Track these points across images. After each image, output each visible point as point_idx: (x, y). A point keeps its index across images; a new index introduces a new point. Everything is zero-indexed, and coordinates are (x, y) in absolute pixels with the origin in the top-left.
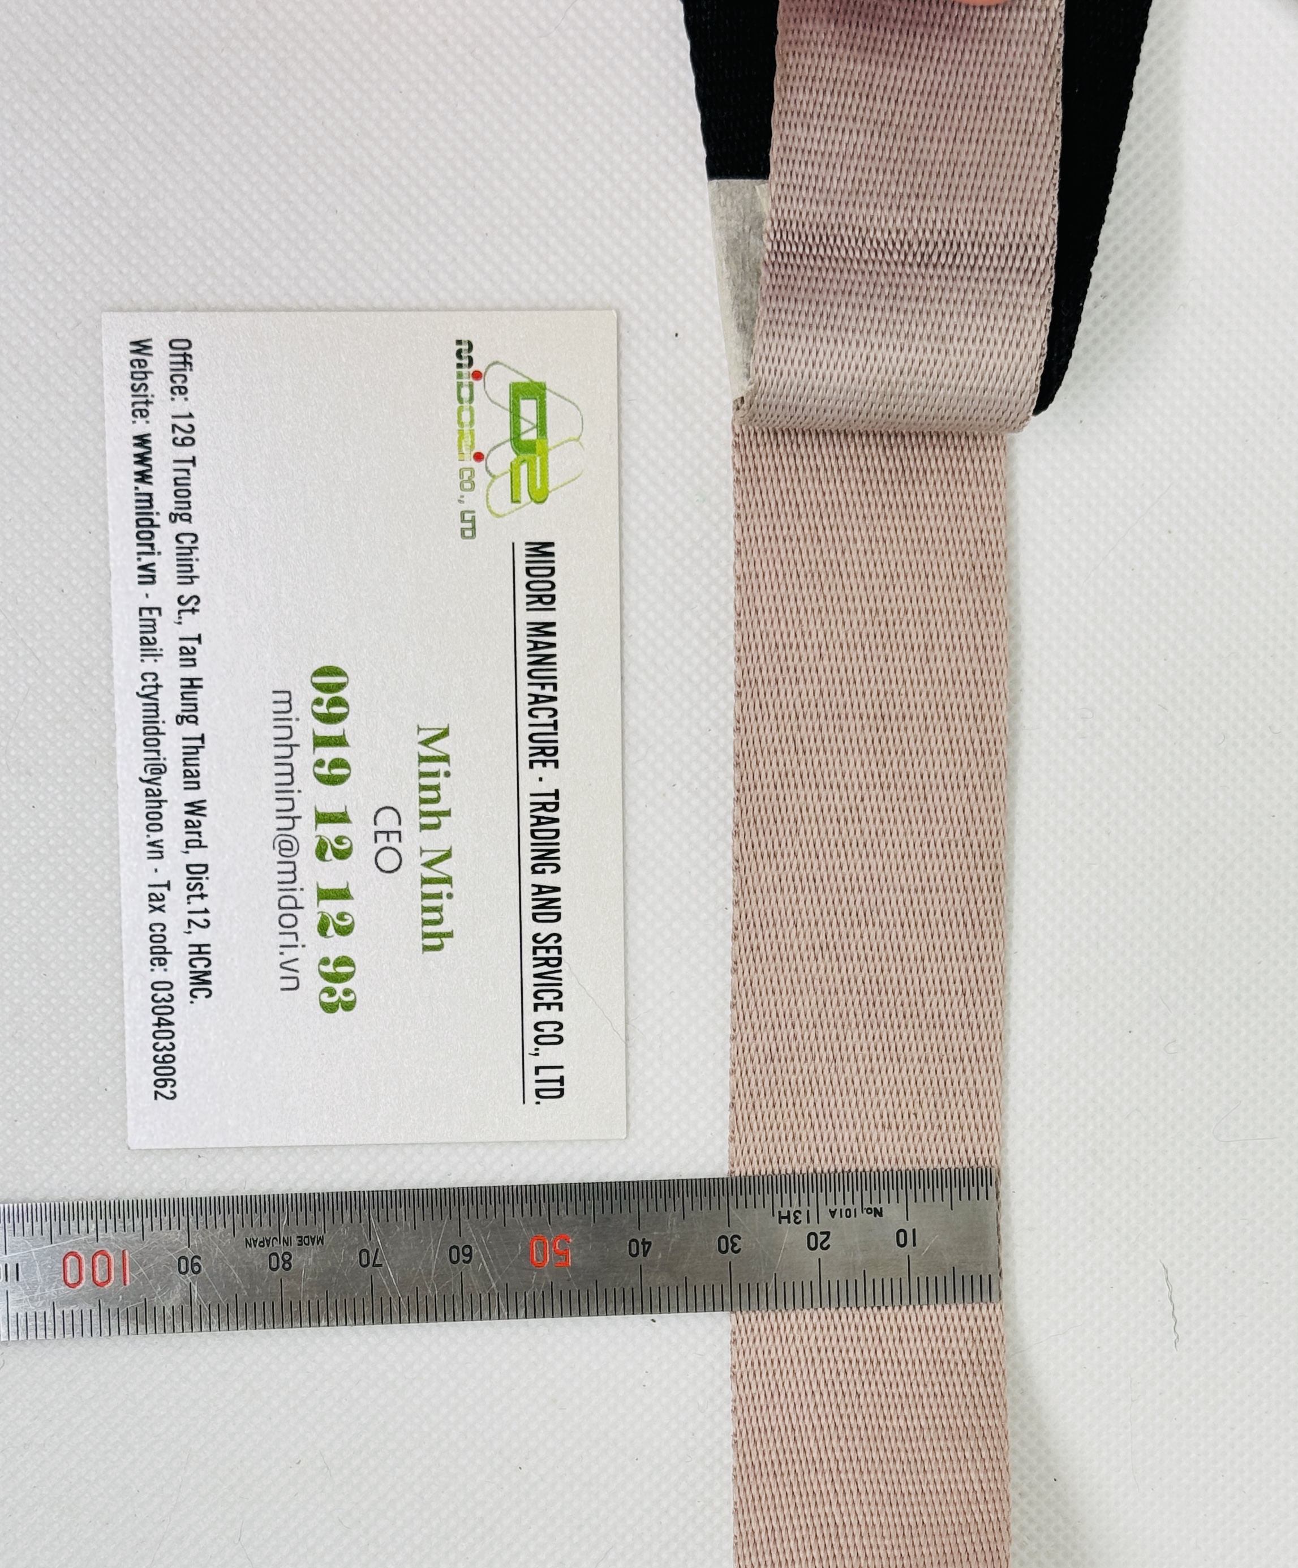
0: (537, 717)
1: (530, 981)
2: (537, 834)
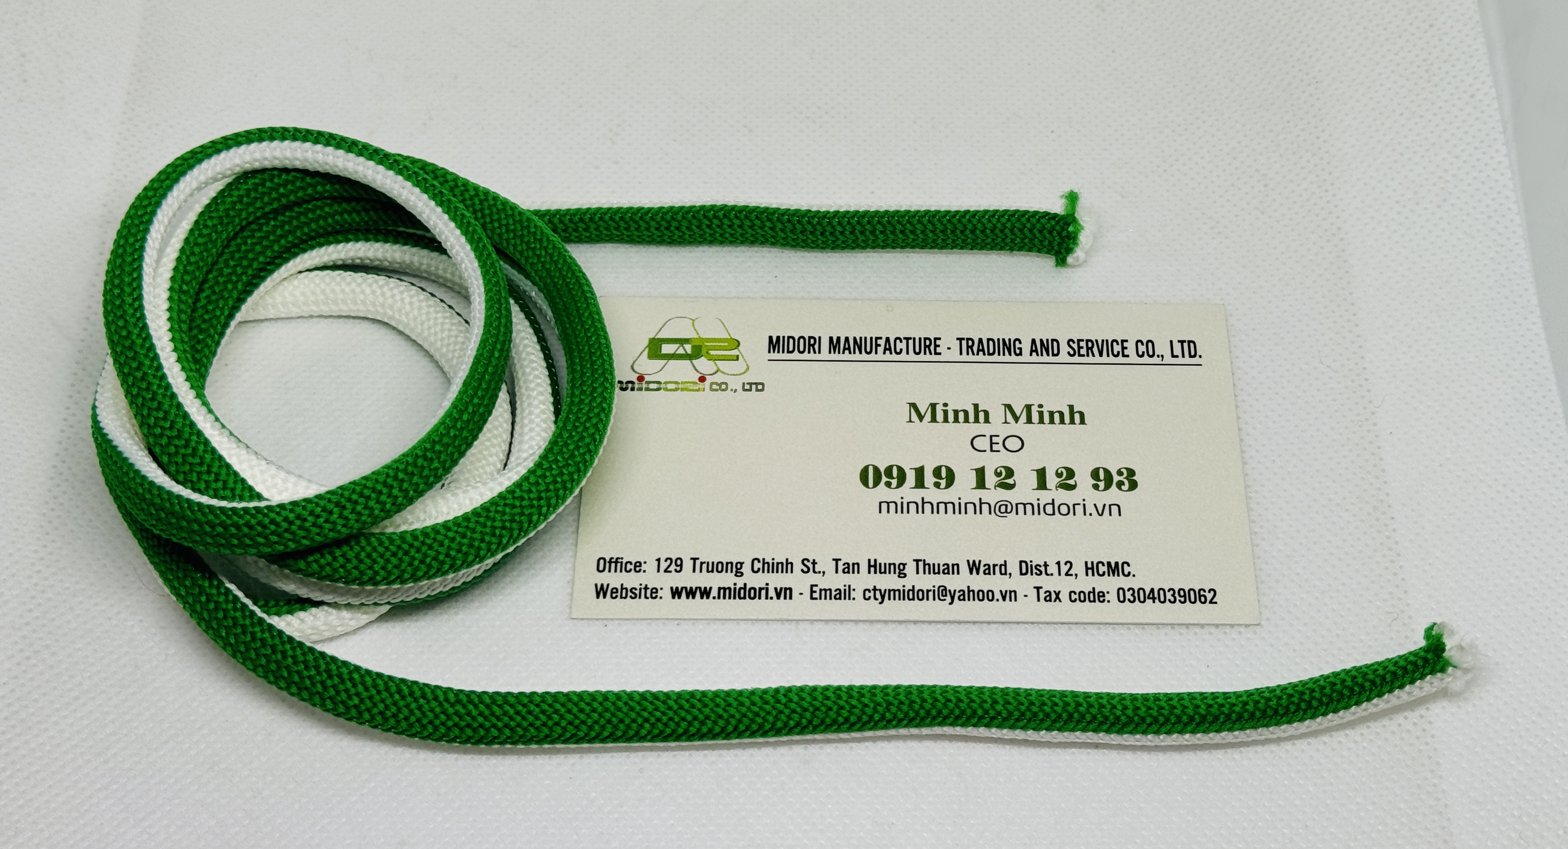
0: (901, 350)
1: (1105, 359)
2: (991, 351)
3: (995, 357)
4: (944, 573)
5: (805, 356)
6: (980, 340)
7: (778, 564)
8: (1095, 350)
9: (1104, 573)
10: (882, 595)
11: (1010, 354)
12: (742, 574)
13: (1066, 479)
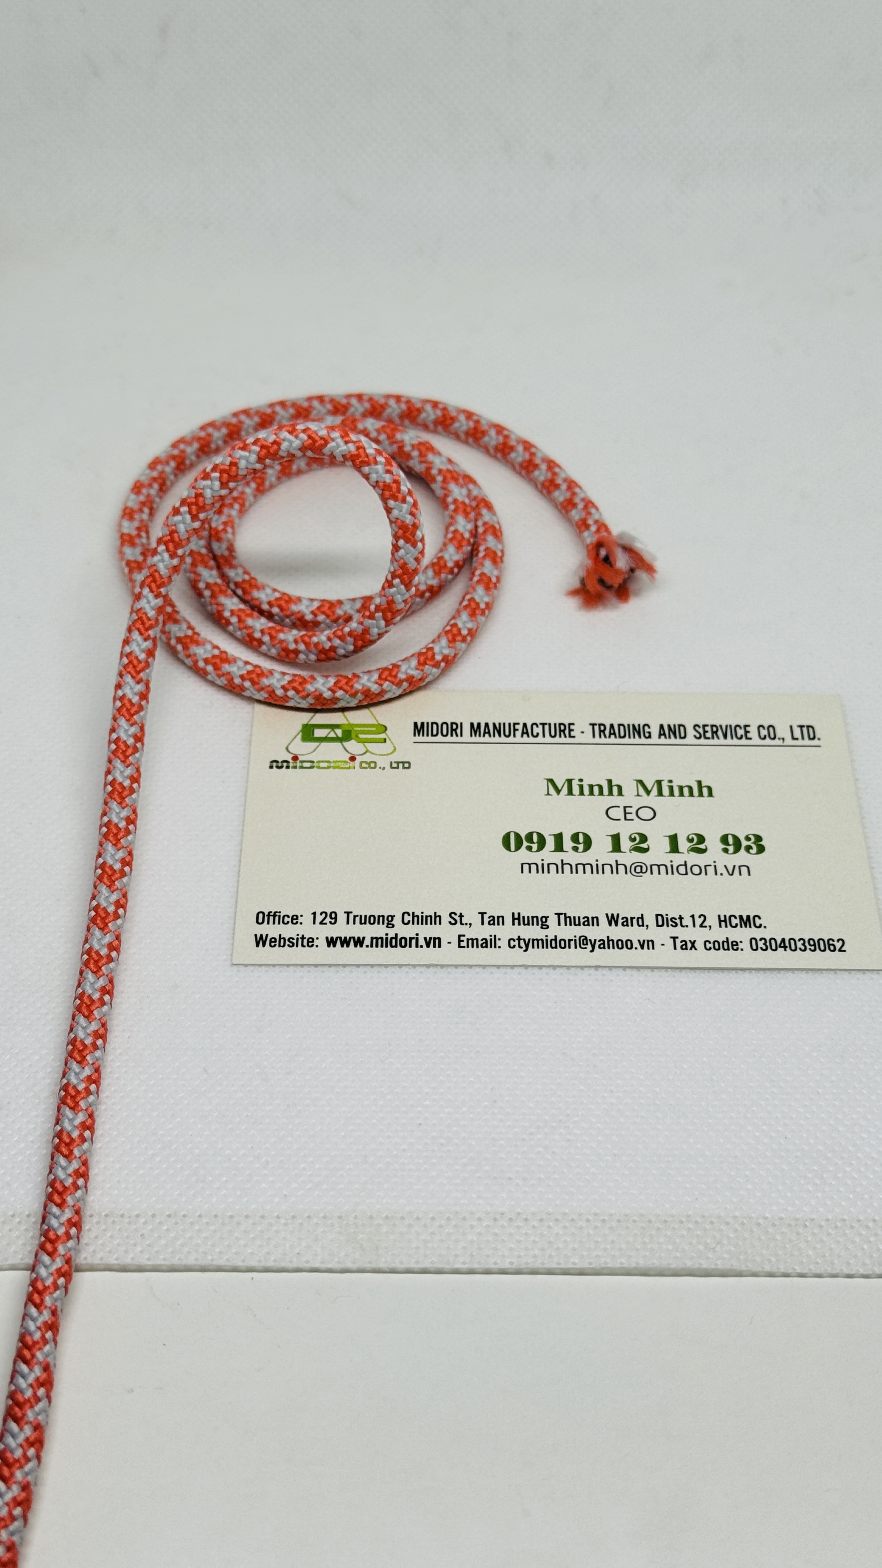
0: (538, 734)
1: (729, 741)
2: (622, 734)
3: (626, 740)
4: (584, 924)
5: (449, 738)
6: (612, 726)
7: (427, 917)
8: (720, 733)
9: (737, 925)
10: (527, 944)
11: (640, 737)
12: (393, 926)
13: (698, 843)
